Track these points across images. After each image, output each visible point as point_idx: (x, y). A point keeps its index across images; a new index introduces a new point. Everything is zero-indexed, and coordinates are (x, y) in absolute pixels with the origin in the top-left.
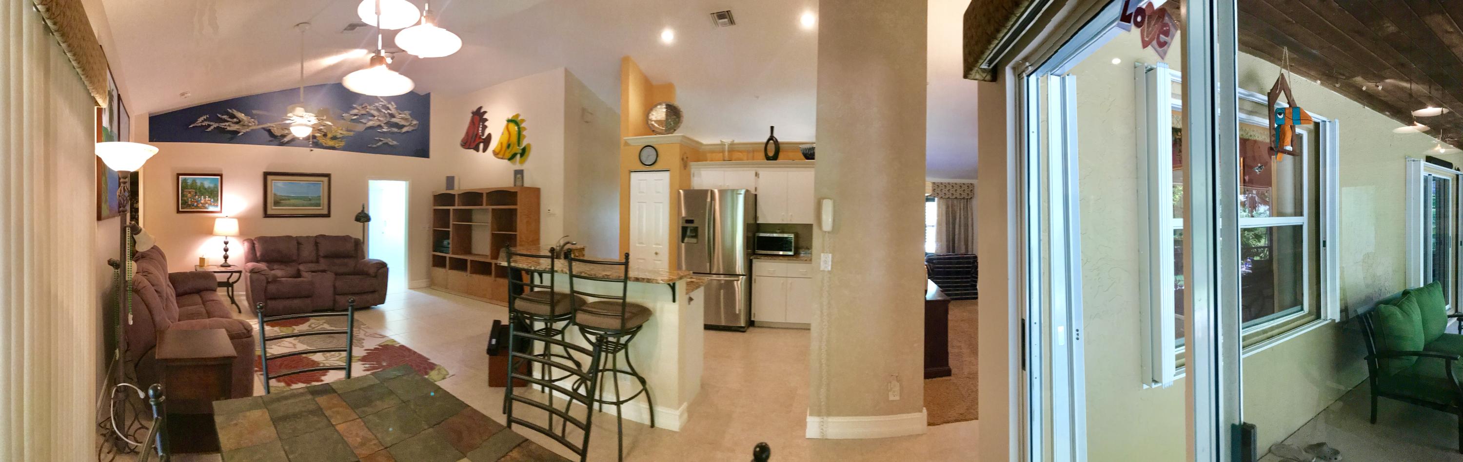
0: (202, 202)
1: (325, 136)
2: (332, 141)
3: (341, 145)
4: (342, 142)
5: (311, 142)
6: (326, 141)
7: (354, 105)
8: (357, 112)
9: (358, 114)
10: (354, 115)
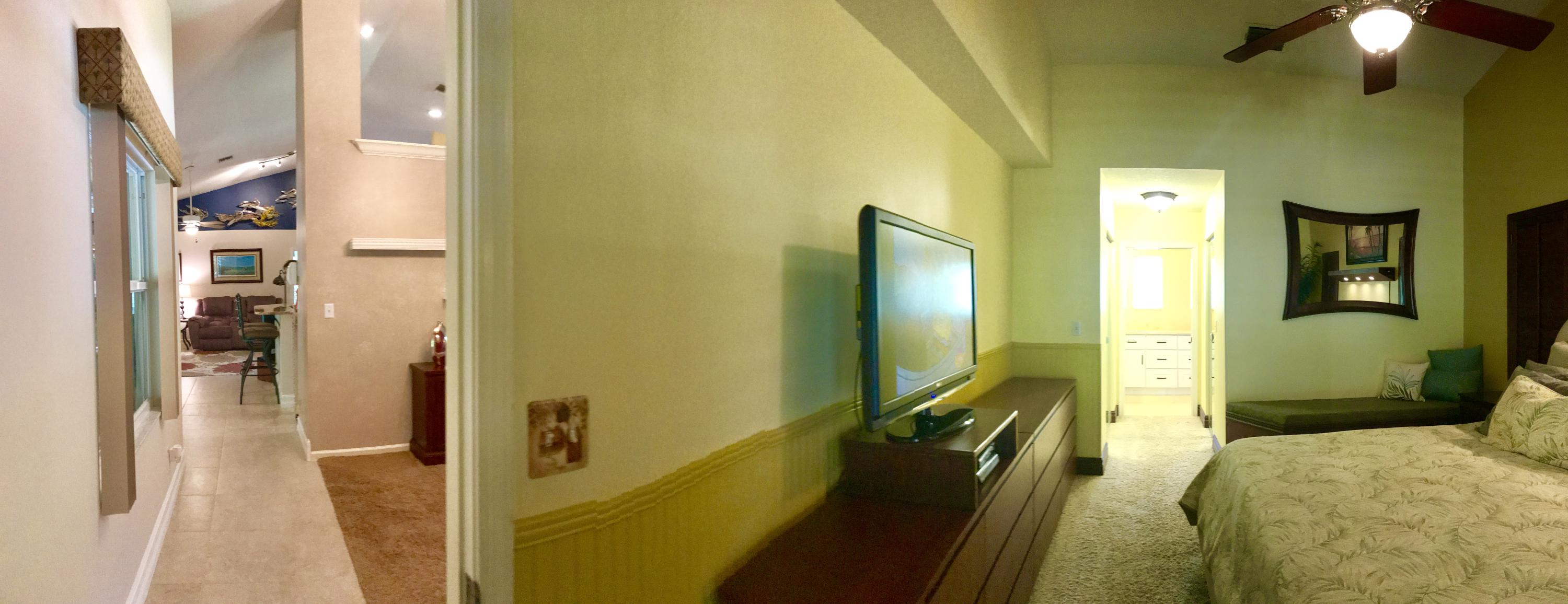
1: (259, 219)
2: (265, 222)
3: (274, 225)
4: (275, 222)
5: (250, 224)
6: (261, 222)
7: (282, 191)
8: (286, 196)
9: (286, 198)
10: (283, 199)
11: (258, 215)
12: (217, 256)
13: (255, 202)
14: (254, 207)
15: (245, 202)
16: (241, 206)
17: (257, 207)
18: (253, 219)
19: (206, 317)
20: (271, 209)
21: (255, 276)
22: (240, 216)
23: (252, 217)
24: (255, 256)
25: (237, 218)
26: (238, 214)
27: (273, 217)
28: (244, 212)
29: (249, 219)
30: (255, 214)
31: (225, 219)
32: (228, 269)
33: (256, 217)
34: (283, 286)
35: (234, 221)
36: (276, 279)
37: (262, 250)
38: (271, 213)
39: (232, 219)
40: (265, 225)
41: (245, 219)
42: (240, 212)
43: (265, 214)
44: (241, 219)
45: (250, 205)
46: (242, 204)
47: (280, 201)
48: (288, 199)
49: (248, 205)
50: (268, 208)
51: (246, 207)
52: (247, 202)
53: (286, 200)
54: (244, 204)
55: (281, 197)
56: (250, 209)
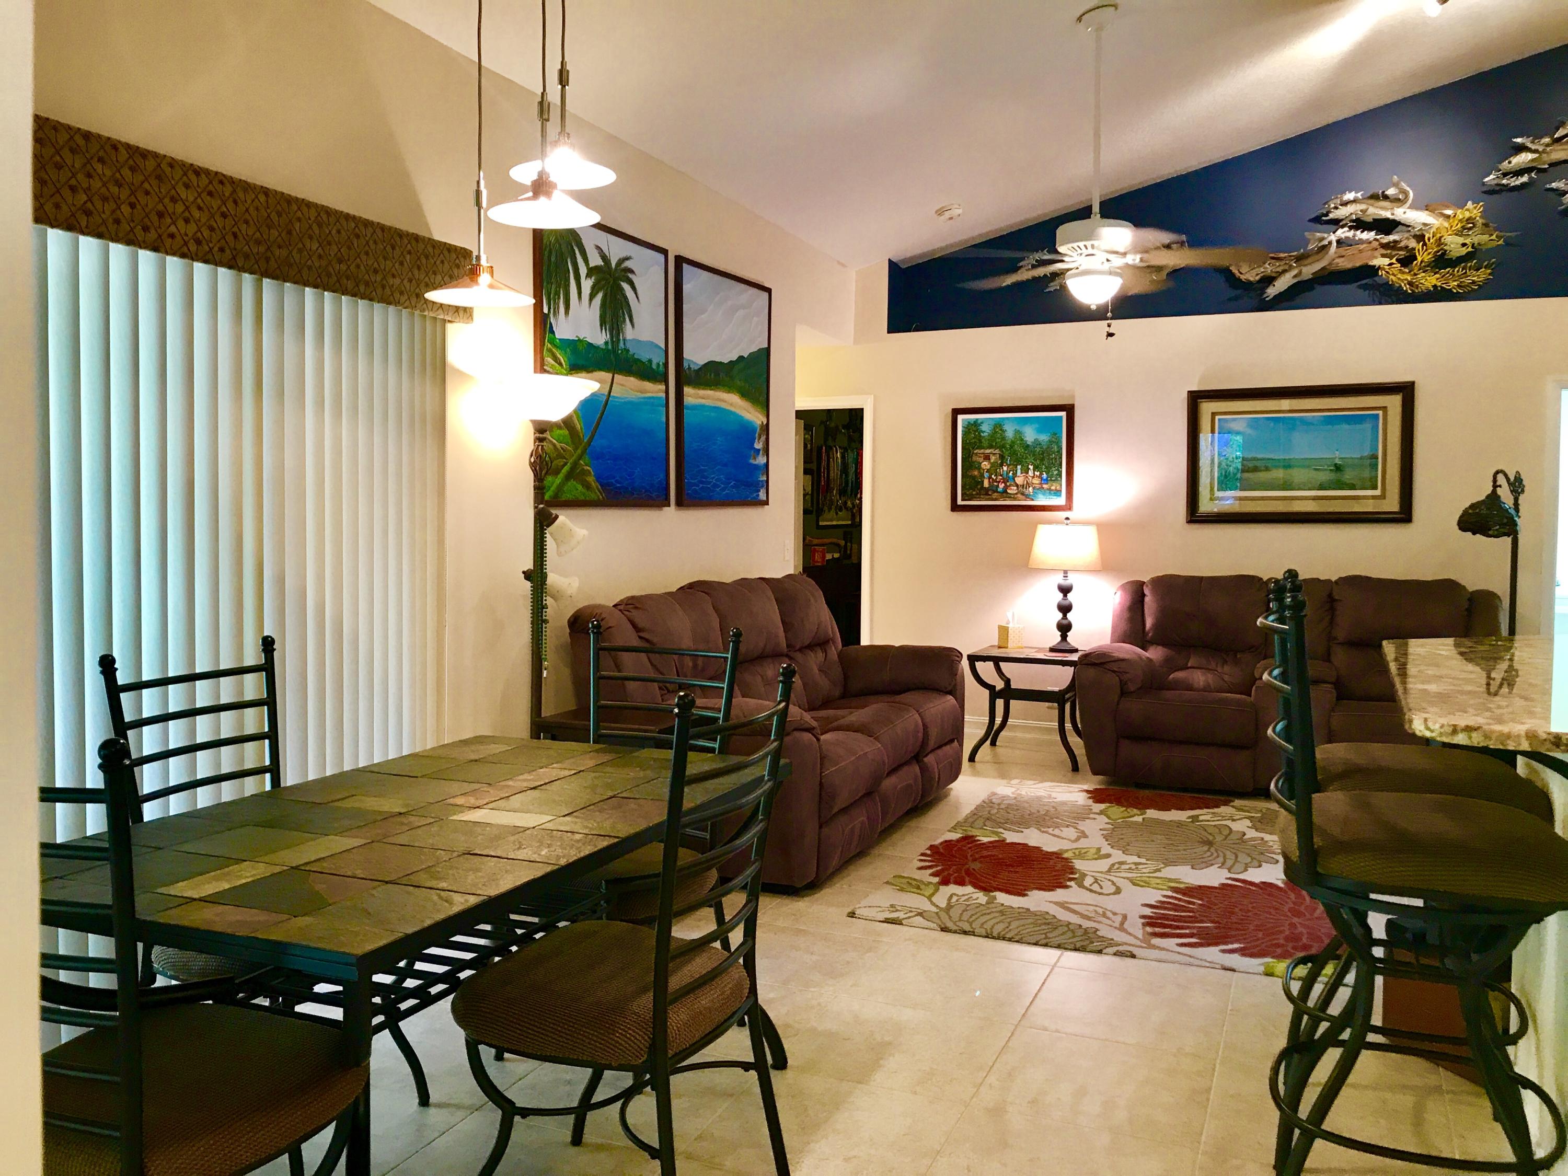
0: (1019, 480)
1: (1407, 260)
2: (1435, 274)
3: (1474, 282)
4: (1477, 270)
5: (1365, 287)
6: (1415, 275)
7: (1519, 140)
8: (1533, 160)
9: (1534, 164)
10: (1519, 173)
11: (1402, 244)
12: (1214, 414)
13: (1391, 192)
14: (1387, 214)
15: (1350, 196)
16: (1331, 216)
17: (1401, 213)
18: (1380, 261)
19: (1155, 654)
20: (1467, 215)
21: (1378, 492)
22: (1324, 248)
23: (1376, 257)
24: (1380, 413)
25: (1310, 260)
26: (1307, 246)
27: (1470, 249)
28: (1343, 236)
29: (1358, 265)
30: (1390, 242)
31: (1257, 269)
32: (1258, 464)
33: (1394, 253)
34: (1508, 540)
35: (1295, 276)
36: (1472, 506)
37: (1412, 384)
38: (1459, 233)
39: (1284, 271)
40: (1435, 286)
41: (1345, 264)
42: (1323, 239)
43: (1438, 235)
44: (1330, 264)
45: (1372, 201)
46: (1336, 208)
47: (1504, 182)
48: (1540, 171)
49: (1363, 207)
50: (1449, 212)
51: (1349, 219)
52: (1359, 195)
53: (1533, 175)
54: (1341, 205)
55: (1510, 163)
56: (1370, 219)
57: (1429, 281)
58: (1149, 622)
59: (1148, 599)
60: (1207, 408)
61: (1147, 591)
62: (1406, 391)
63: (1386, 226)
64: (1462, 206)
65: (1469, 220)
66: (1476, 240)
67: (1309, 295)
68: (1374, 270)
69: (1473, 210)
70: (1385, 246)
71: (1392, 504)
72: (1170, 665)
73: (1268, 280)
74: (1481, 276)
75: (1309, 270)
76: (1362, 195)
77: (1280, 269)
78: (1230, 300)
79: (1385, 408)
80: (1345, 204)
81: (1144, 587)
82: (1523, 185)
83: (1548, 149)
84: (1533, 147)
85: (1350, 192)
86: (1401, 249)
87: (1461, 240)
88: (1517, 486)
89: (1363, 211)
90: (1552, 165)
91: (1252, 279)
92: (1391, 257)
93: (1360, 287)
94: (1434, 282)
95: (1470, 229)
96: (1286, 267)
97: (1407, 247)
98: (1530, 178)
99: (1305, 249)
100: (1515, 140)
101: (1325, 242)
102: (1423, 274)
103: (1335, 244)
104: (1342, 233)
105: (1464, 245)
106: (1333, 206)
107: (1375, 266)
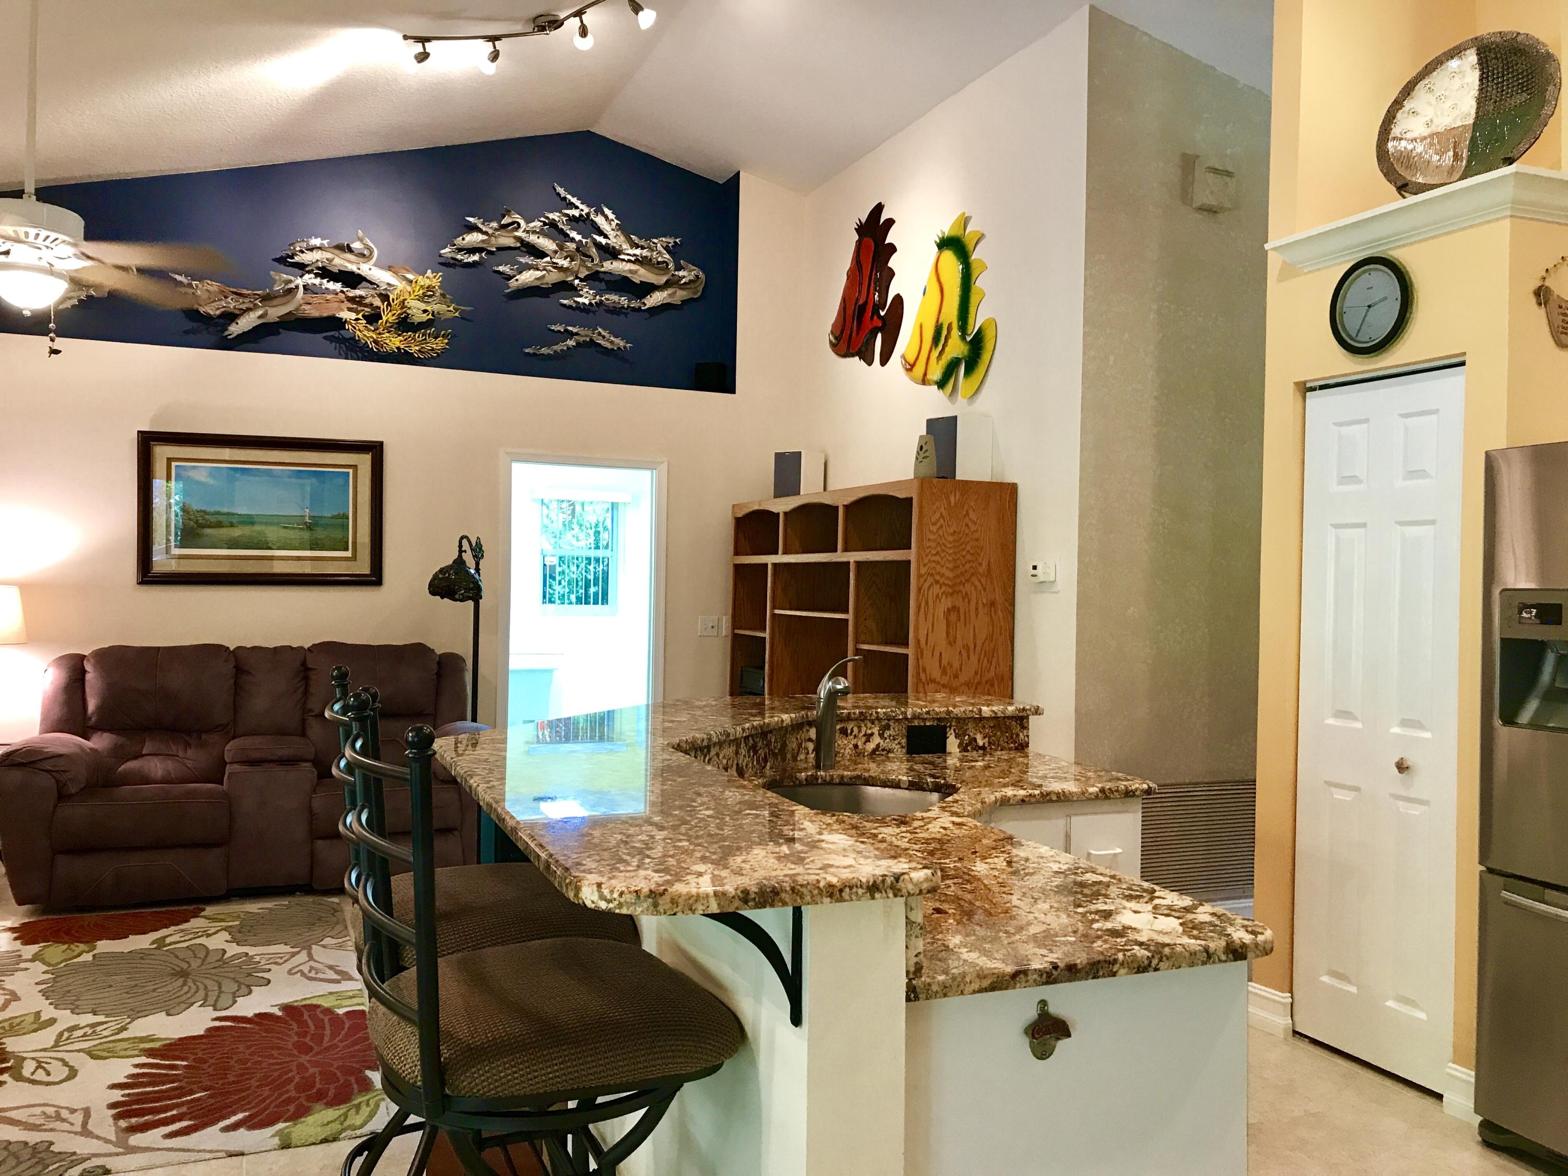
1: (373, 318)
2: (399, 335)
3: (433, 349)
4: (436, 338)
5: (331, 339)
6: (380, 334)
7: (471, 219)
8: (483, 241)
9: (484, 246)
10: (472, 251)
11: (367, 301)
12: (169, 460)
13: (356, 245)
14: (352, 268)
15: (315, 242)
16: (297, 259)
17: (366, 269)
18: (347, 314)
19: (99, 742)
20: (428, 282)
21: (348, 554)
22: (291, 292)
23: (342, 310)
24: (351, 471)
25: (275, 302)
26: (273, 287)
27: (430, 316)
28: (310, 282)
29: (325, 315)
30: (356, 297)
31: (218, 303)
32: (220, 518)
33: (360, 308)
34: (470, 604)
35: (260, 317)
36: (441, 571)
37: (381, 444)
38: (421, 299)
39: (249, 310)
40: (398, 348)
41: (312, 312)
42: (291, 281)
43: (402, 298)
44: (297, 309)
45: (337, 252)
46: (302, 252)
47: (459, 257)
48: (490, 253)
49: (329, 256)
50: (410, 276)
51: (316, 265)
52: (325, 242)
53: (483, 254)
54: (307, 250)
55: (463, 239)
56: (335, 270)
57: (394, 342)
58: (92, 704)
59: (88, 677)
60: (162, 452)
61: (88, 667)
62: (375, 450)
63: (352, 279)
64: (423, 274)
65: (429, 288)
66: (436, 307)
67: (272, 339)
68: (340, 324)
69: (432, 279)
70: (351, 300)
71: (363, 567)
72: (120, 754)
73: (231, 317)
74: (439, 344)
75: (275, 313)
76: (328, 243)
77: (244, 307)
78: (187, 332)
79: (356, 466)
80: (311, 249)
81: (85, 662)
82: (474, 264)
83: (497, 233)
84: (484, 229)
85: (316, 238)
86: (366, 305)
87: (423, 306)
88: (478, 552)
89: (330, 260)
90: (499, 249)
91: (212, 313)
92: (357, 312)
93: (325, 338)
94: (398, 344)
95: (430, 296)
96: (251, 306)
97: (372, 305)
98: (481, 258)
99: (271, 288)
100: (468, 218)
101: (292, 286)
102: (388, 335)
103: (301, 289)
104: (309, 279)
105: (425, 311)
106: (298, 249)
107: (342, 319)
